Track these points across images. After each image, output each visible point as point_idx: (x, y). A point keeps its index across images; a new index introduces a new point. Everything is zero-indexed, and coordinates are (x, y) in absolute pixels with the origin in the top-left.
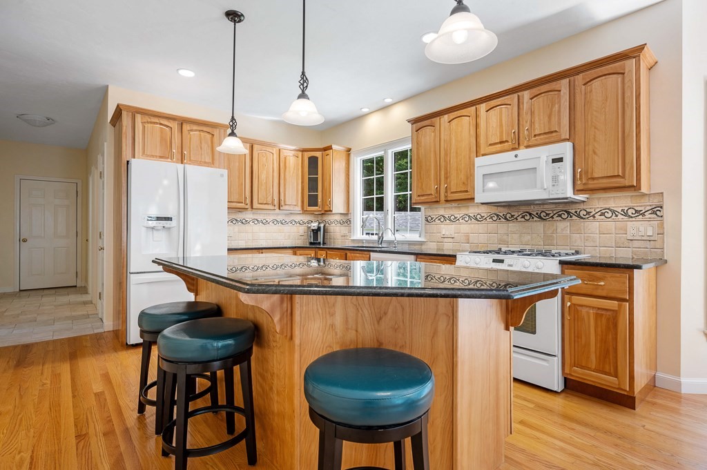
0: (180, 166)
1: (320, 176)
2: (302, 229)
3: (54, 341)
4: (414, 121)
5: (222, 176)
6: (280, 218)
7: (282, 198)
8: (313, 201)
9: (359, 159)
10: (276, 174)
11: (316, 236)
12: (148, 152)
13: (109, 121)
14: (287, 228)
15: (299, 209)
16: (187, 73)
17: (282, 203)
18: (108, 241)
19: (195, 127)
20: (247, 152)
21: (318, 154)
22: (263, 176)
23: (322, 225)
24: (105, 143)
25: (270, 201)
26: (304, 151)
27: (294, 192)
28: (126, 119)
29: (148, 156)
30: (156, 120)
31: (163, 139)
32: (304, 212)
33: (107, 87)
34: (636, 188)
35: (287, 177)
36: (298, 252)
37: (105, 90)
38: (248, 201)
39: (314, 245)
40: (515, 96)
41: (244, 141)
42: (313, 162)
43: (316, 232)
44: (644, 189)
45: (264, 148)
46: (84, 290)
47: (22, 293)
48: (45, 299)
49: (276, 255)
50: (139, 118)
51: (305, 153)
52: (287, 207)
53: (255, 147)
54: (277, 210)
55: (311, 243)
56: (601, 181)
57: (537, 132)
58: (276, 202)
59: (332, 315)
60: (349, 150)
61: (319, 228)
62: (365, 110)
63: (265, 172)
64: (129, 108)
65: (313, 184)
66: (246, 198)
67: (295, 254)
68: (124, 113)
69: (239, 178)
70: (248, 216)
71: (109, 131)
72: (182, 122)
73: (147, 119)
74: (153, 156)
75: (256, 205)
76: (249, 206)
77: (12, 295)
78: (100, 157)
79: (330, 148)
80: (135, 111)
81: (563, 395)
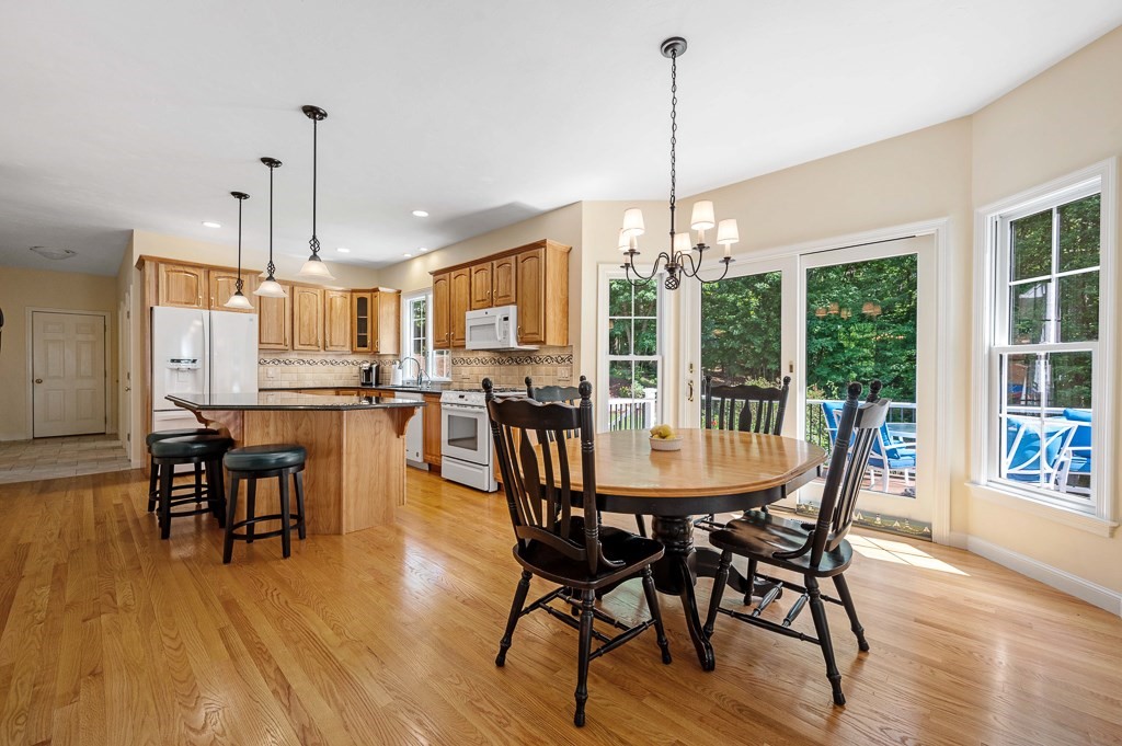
0: (206, 313)
1: (369, 317)
2: (355, 370)
3: (77, 477)
4: (435, 273)
5: (251, 320)
6: (329, 359)
7: (328, 340)
8: (362, 342)
9: (408, 301)
10: (320, 315)
11: (368, 378)
12: (173, 298)
13: (135, 263)
14: (338, 369)
15: (348, 349)
16: (212, 225)
17: (328, 344)
18: (134, 383)
19: (223, 274)
20: (287, 295)
21: (367, 295)
22: (305, 318)
23: (374, 366)
24: (131, 287)
25: (313, 341)
26: (353, 291)
27: (342, 332)
28: (149, 268)
29: (172, 302)
30: (181, 268)
31: (188, 286)
32: (354, 352)
33: (131, 233)
34: (544, 342)
35: (334, 318)
36: (341, 392)
37: (129, 235)
38: (288, 342)
39: (366, 384)
40: (490, 263)
41: (283, 283)
42: (362, 302)
43: (368, 372)
44: (548, 343)
45: (307, 290)
46: (115, 436)
47: (36, 441)
48: (65, 446)
49: (311, 396)
50: (162, 267)
51: (354, 294)
52: (331, 348)
53: (296, 289)
54: (322, 351)
55: (363, 384)
56: (530, 336)
57: (500, 295)
58: (320, 343)
59: (268, 427)
60: (399, 292)
61: (371, 369)
62: (408, 256)
63: (307, 314)
64: (151, 259)
65: (362, 325)
66: (285, 340)
67: (338, 394)
68: (147, 263)
69: (278, 320)
70: (293, 357)
71: (134, 274)
72: (209, 269)
73: (171, 267)
74: (178, 303)
75: (297, 346)
76: (289, 347)
77: (27, 442)
78: (127, 295)
79: (376, 290)
80: (159, 261)
81: (496, 495)
